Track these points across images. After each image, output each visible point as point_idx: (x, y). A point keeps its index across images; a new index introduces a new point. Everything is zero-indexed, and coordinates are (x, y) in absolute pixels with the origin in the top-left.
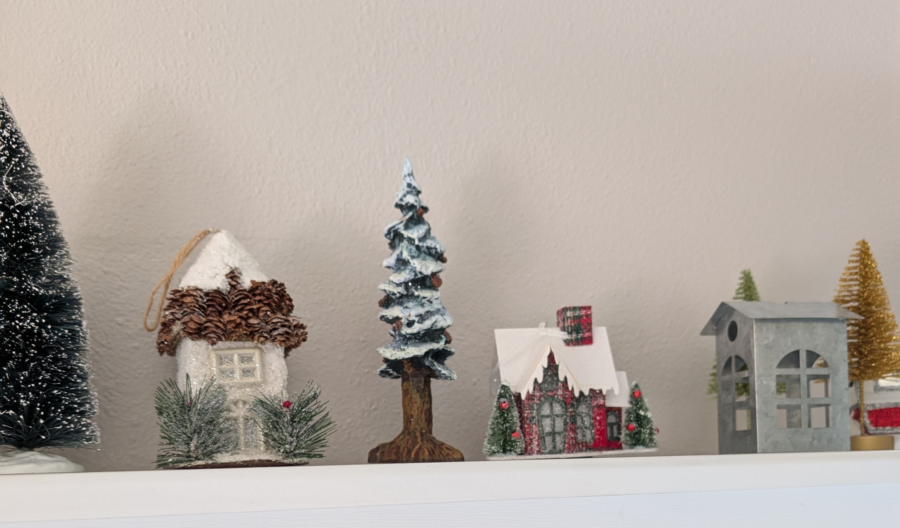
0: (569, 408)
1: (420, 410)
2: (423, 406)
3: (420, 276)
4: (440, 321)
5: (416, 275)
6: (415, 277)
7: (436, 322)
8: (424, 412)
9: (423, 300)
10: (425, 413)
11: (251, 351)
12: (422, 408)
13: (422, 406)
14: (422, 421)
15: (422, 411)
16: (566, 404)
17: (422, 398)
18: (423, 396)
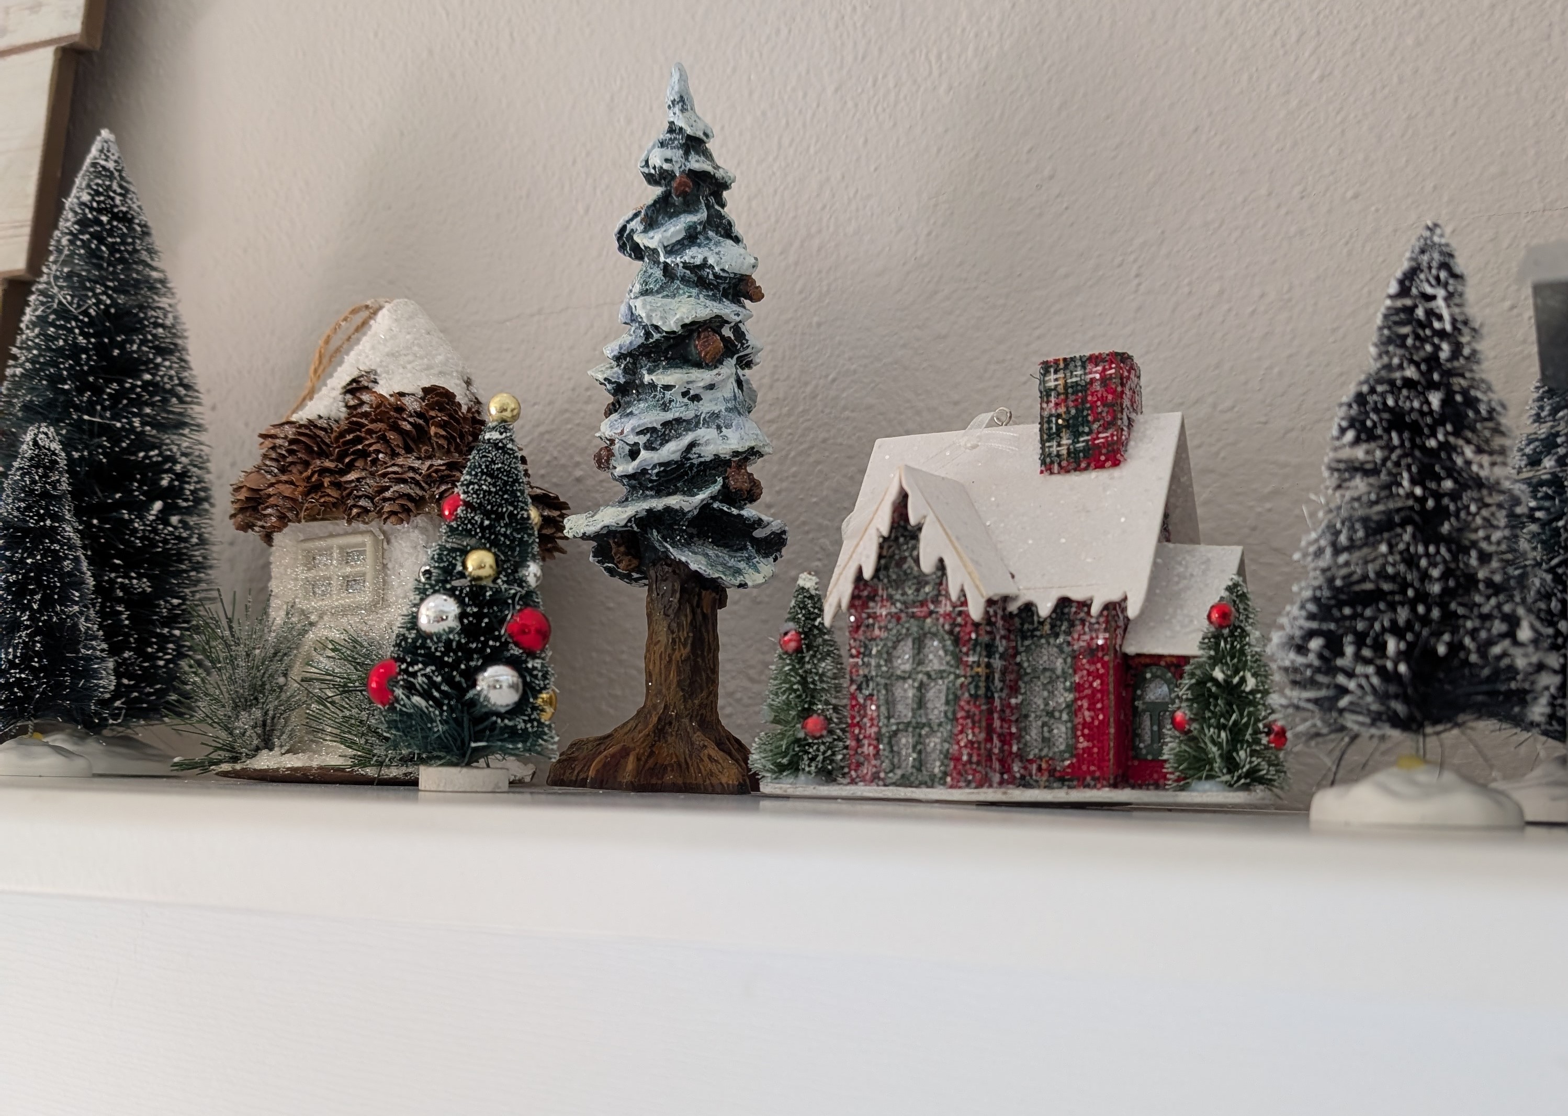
0: (967, 654)
1: (664, 662)
2: (674, 650)
3: (656, 336)
4: (707, 443)
5: (648, 335)
6: (647, 339)
7: (692, 445)
8: (674, 667)
9: (668, 394)
10: (678, 666)
11: (358, 539)
12: (670, 656)
13: (669, 651)
14: (668, 689)
15: (670, 661)
16: (957, 641)
17: (673, 632)
18: (674, 625)
